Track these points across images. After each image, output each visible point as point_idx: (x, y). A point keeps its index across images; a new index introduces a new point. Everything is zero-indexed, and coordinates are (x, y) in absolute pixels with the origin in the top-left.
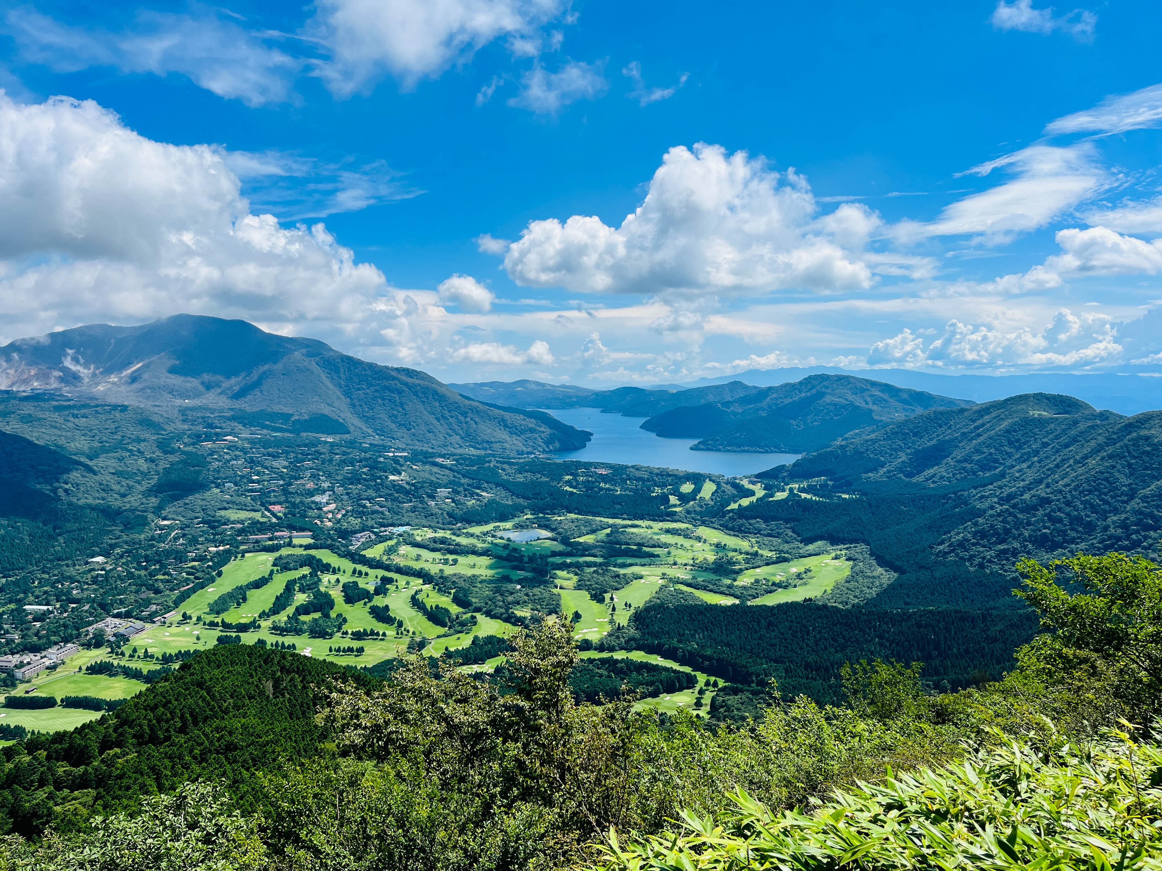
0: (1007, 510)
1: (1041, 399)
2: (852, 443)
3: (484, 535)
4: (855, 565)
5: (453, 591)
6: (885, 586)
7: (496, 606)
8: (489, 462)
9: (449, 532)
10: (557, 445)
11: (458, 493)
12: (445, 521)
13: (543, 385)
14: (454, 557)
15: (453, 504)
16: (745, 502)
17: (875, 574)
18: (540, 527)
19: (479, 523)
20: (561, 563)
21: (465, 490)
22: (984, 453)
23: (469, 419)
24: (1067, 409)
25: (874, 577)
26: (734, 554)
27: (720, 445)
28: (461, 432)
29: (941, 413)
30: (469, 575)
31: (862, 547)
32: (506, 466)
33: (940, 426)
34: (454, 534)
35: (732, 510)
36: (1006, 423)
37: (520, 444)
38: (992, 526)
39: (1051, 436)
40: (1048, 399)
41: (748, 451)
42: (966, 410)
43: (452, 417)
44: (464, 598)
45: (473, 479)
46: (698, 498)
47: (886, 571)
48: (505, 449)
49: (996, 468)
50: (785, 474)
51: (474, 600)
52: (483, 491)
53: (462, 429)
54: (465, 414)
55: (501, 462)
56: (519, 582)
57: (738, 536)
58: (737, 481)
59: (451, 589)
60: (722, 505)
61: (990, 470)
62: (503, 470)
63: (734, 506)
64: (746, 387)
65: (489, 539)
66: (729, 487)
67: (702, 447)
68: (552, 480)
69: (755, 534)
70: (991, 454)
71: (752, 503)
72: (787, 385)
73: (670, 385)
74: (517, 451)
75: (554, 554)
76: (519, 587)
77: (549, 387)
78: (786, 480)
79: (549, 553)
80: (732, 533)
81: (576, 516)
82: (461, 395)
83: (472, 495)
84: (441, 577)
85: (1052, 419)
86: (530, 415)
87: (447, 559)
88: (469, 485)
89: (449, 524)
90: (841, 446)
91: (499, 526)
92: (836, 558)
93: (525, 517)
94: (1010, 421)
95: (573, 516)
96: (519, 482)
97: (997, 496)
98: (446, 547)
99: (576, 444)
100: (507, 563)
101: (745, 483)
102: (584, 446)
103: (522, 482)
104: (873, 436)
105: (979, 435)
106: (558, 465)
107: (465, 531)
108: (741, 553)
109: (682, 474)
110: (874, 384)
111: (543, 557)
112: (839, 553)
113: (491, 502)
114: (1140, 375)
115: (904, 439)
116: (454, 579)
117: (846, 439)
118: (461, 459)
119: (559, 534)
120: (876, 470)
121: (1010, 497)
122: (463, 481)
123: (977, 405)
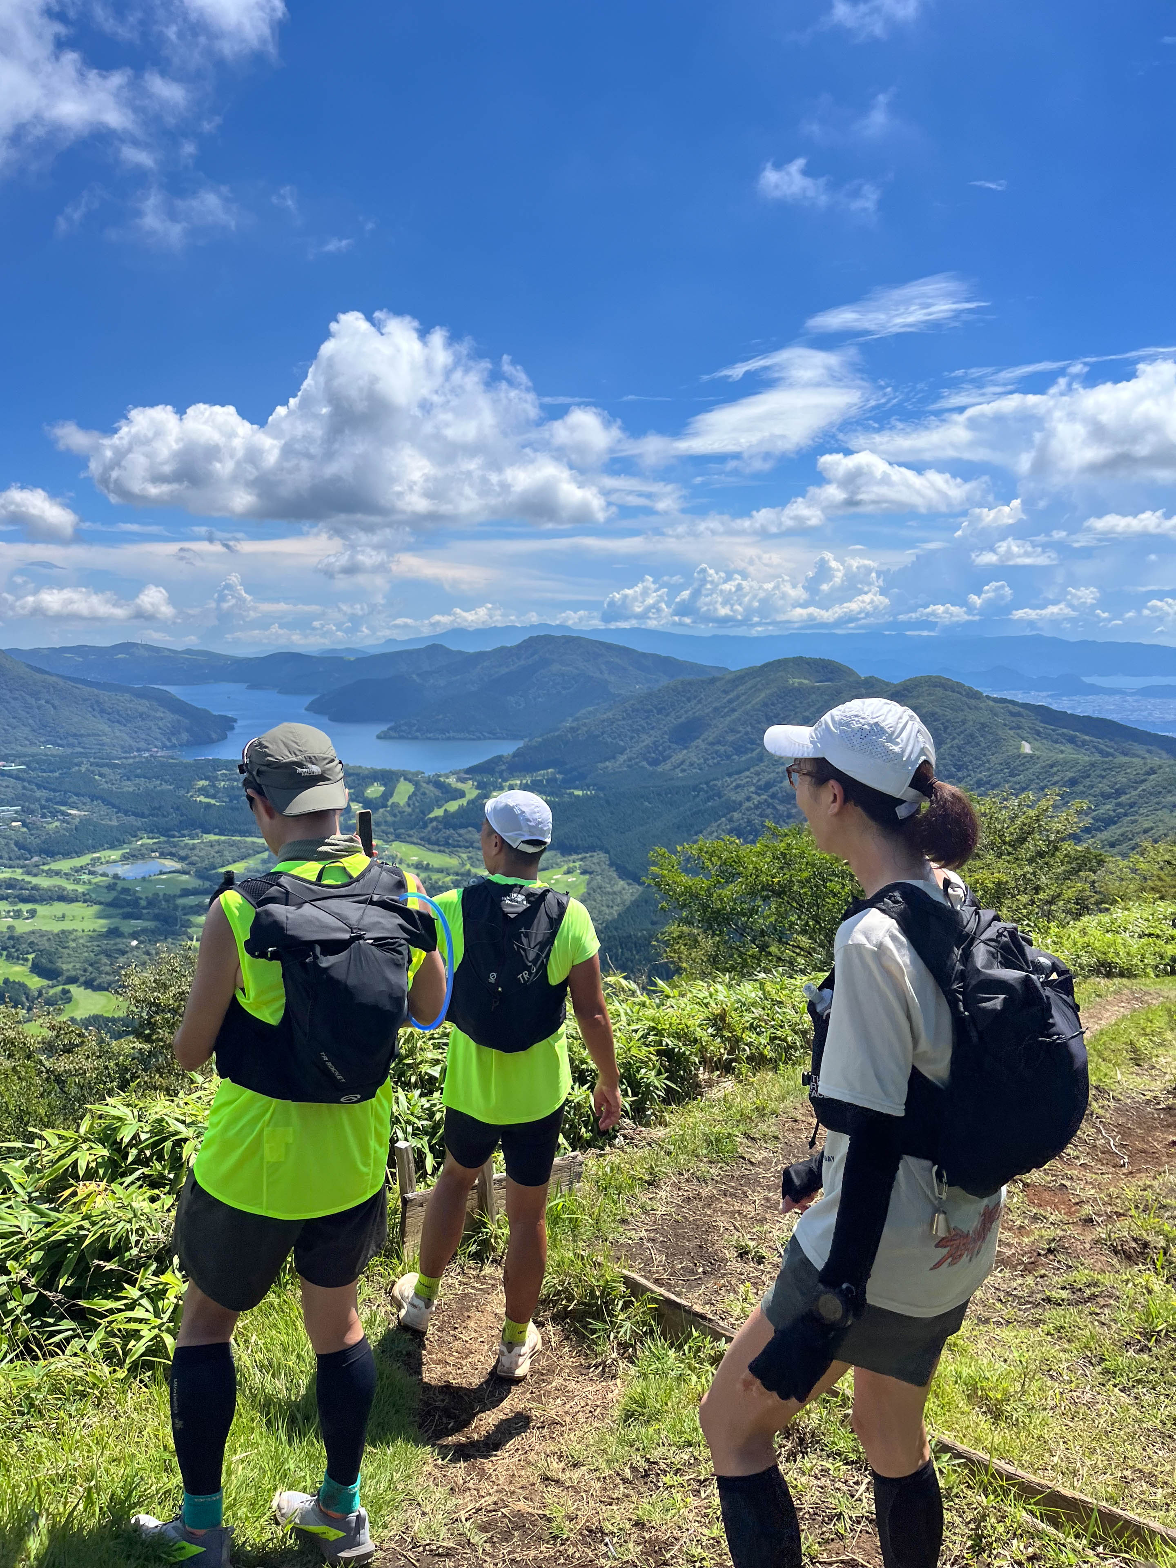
0: (766, 800)
1: (801, 664)
2: (585, 725)
3: (77, 871)
4: (592, 879)
5: (31, 957)
6: (628, 903)
7: (100, 973)
8: (79, 765)
9: (20, 871)
10: (185, 736)
11: (32, 812)
12: (12, 855)
13: (157, 650)
14: (30, 906)
15: (25, 829)
16: (453, 806)
17: (617, 888)
18: (163, 855)
19: (67, 855)
20: (197, 905)
21: (43, 807)
22: (739, 732)
23: (43, 702)
24: (830, 676)
25: (615, 893)
26: (439, 876)
27: (417, 731)
28: (31, 721)
29: (690, 683)
30: (56, 931)
31: (599, 857)
32: (106, 770)
33: (689, 700)
34: (28, 873)
35: (436, 819)
36: (763, 695)
37: (126, 737)
38: (749, 822)
39: (813, 709)
40: (808, 664)
41: (454, 739)
42: (720, 679)
43: (15, 699)
44: (49, 966)
45: (55, 791)
46: (389, 803)
47: (629, 884)
48: (103, 745)
49: (753, 750)
50: (503, 767)
51: (65, 967)
52: (72, 807)
53: (33, 717)
54: (36, 695)
55: (97, 765)
56: (134, 935)
57: (444, 852)
58: (442, 779)
59: (28, 953)
60: (423, 812)
61: (745, 753)
62: (101, 775)
63: (438, 812)
64: (448, 652)
65: (85, 877)
66: (431, 787)
67: (392, 733)
68: (178, 787)
69: (467, 847)
70: (747, 733)
71: (461, 807)
72: (502, 649)
73: (347, 649)
74: (122, 747)
75: (186, 893)
76: (134, 943)
77: (167, 653)
78: (505, 774)
79: (178, 893)
80: (436, 848)
81: (217, 837)
82: (28, 666)
83: (54, 815)
84: (11, 938)
85: (813, 688)
86: (141, 694)
87: (20, 911)
88: (48, 800)
89: (19, 858)
90: (572, 728)
91: (99, 858)
92: (568, 872)
93: (139, 843)
94: (768, 692)
95: (212, 837)
96: (128, 792)
97: (754, 785)
98: (17, 892)
99: (214, 736)
100: (111, 910)
101: (452, 781)
102: (225, 737)
103: (133, 793)
104: (610, 715)
105: (734, 710)
106: (186, 766)
107: (46, 868)
108: (449, 874)
109: (366, 772)
110: (609, 647)
111: (168, 898)
112: (571, 865)
113: (85, 822)
114: (908, 633)
115: (647, 717)
116: (32, 939)
117: (577, 719)
118: (33, 762)
119: (192, 864)
120: (614, 758)
121: (768, 785)
122: (38, 794)
123: (731, 672)
